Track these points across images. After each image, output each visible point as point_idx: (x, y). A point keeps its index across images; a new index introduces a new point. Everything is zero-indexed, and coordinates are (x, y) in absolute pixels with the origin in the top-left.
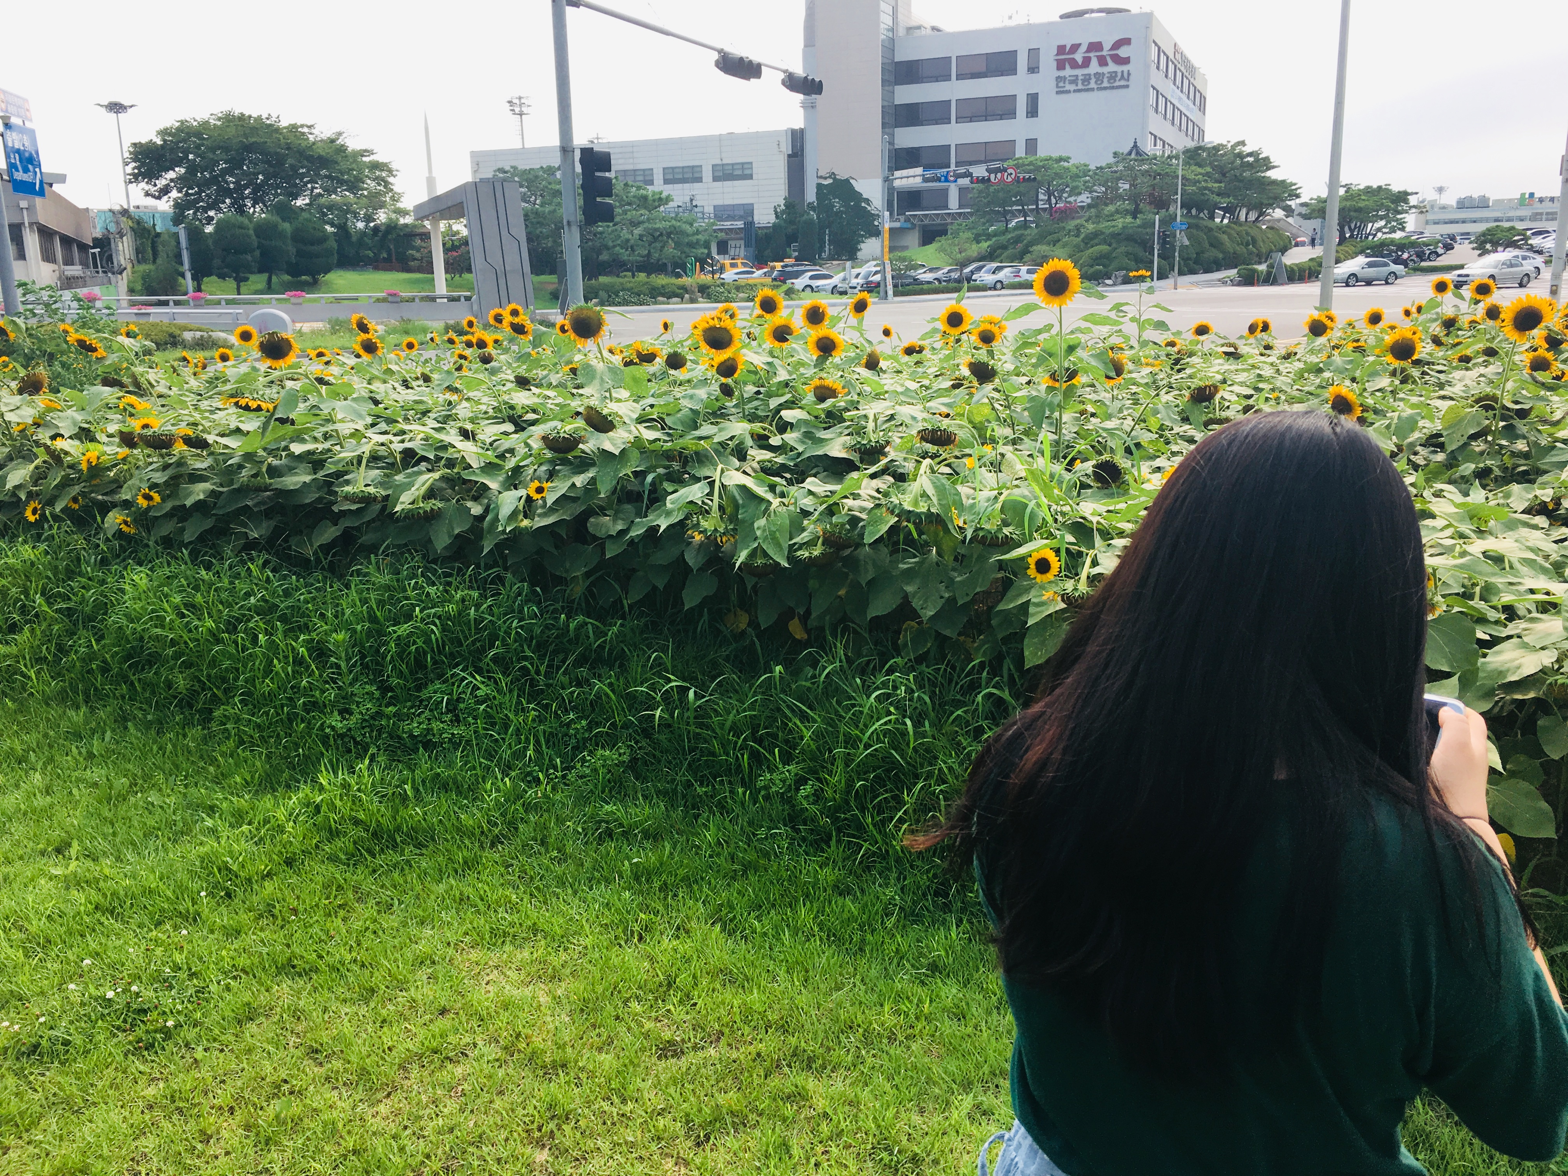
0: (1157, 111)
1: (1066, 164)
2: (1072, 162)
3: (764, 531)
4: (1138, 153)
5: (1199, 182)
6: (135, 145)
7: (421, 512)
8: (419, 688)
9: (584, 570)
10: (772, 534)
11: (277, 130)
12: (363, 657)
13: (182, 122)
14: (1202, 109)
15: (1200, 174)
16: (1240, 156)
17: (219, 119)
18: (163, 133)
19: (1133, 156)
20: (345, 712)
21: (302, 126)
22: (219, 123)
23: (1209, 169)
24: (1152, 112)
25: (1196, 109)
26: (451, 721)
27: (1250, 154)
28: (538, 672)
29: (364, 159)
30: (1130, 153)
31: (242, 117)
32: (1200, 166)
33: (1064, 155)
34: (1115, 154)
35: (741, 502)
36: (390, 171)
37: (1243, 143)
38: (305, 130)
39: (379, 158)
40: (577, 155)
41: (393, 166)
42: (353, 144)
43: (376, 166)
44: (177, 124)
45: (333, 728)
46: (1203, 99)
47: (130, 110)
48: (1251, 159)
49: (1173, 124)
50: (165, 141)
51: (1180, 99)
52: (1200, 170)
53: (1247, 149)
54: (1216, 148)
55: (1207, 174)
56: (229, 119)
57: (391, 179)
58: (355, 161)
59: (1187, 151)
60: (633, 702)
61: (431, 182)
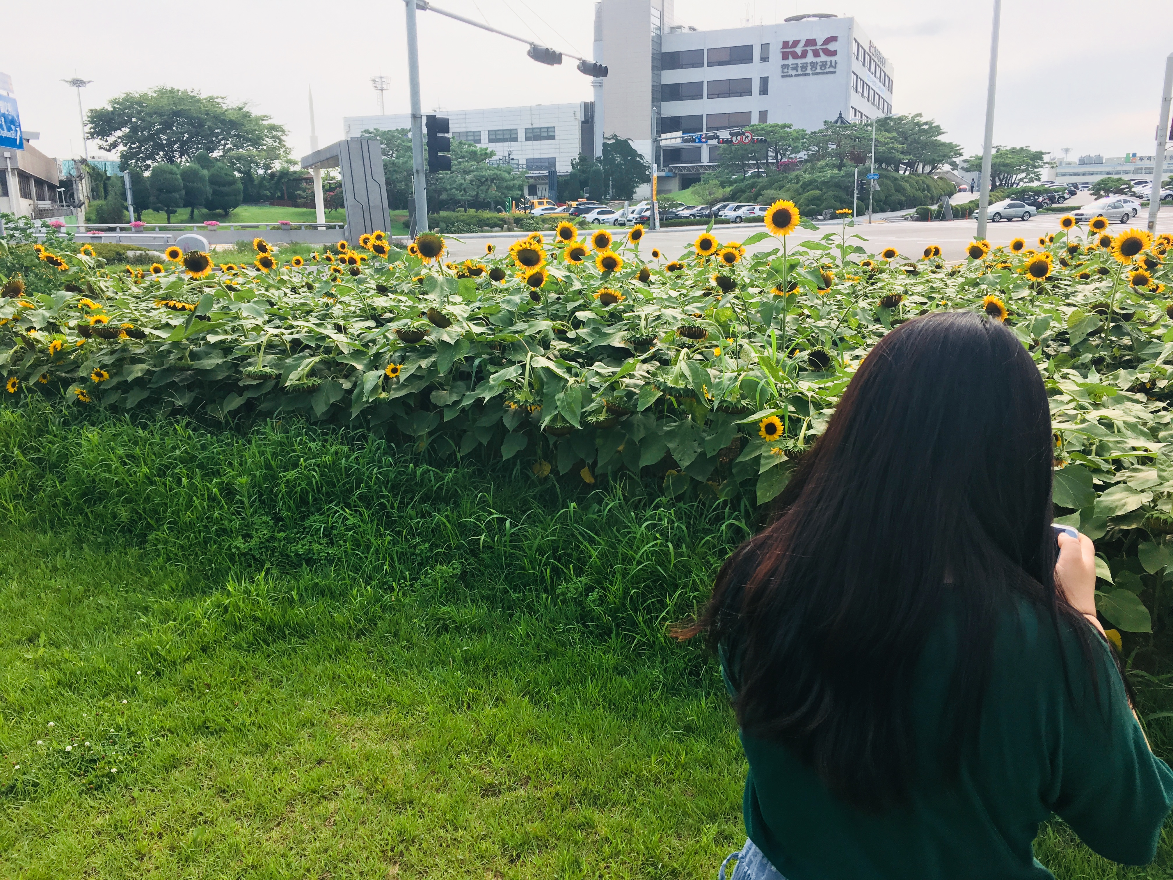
0: (856, 91)
1: (789, 130)
2: (793, 128)
3: (563, 402)
4: (842, 122)
5: (888, 143)
6: (92, 111)
7: (305, 386)
8: (303, 518)
9: (427, 430)
10: (569, 404)
11: (199, 101)
12: (261, 495)
13: (127, 95)
14: (890, 89)
15: (888, 138)
16: (918, 124)
17: (155, 92)
18: (114, 102)
19: (839, 124)
20: (247, 537)
21: (217, 98)
22: (155, 95)
23: (895, 134)
24: (853, 91)
25: (886, 89)
26: (327, 543)
27: (926, 123)
28: (392, 507)
29: (264, 122)
30: (836, 122)
31: (172, 91)
32: (887, 131)
33: (788, 123)
34: (826, 122)
35: (545, 380)
36: (283, 132)
37: (920, 115)
38: (220, 100)
39: (275, 121)
40: (424, 120)
41: (285, 128)
42: (255, 112)
43: (272, 128)
44: (124, 96)
45: (238, 548)
46: (891, 82)
47: (88, 85)
48: (926, 127)
49: (868, 100)
50: (114, 108)
51: (874, 82)
52: (888, 135)
53: (923, 120)
54: (900, 119)
55: (894, 137)
56: (162, 92)
57: (284, 138)
58: (257, 124)
59: (878, 121)
60: (463, 529)
61: (314, 139)
